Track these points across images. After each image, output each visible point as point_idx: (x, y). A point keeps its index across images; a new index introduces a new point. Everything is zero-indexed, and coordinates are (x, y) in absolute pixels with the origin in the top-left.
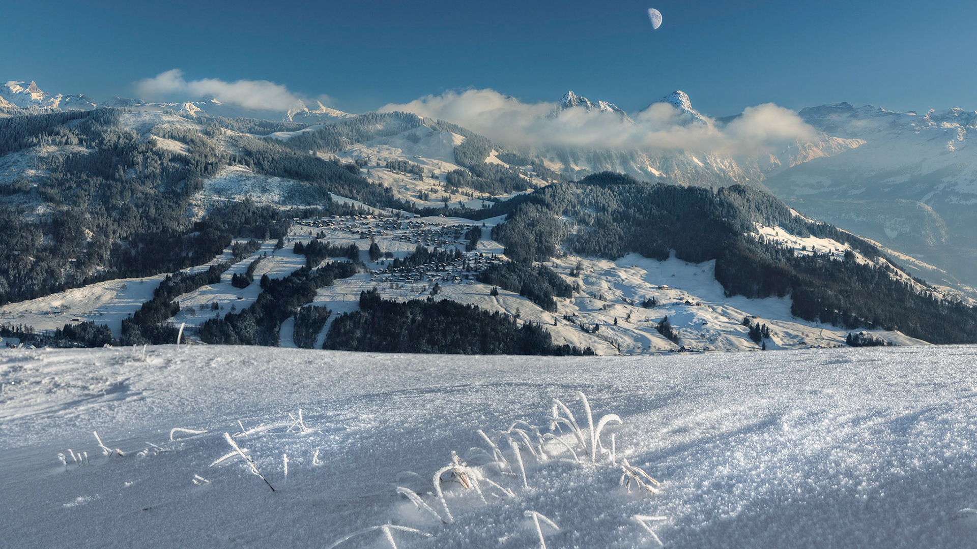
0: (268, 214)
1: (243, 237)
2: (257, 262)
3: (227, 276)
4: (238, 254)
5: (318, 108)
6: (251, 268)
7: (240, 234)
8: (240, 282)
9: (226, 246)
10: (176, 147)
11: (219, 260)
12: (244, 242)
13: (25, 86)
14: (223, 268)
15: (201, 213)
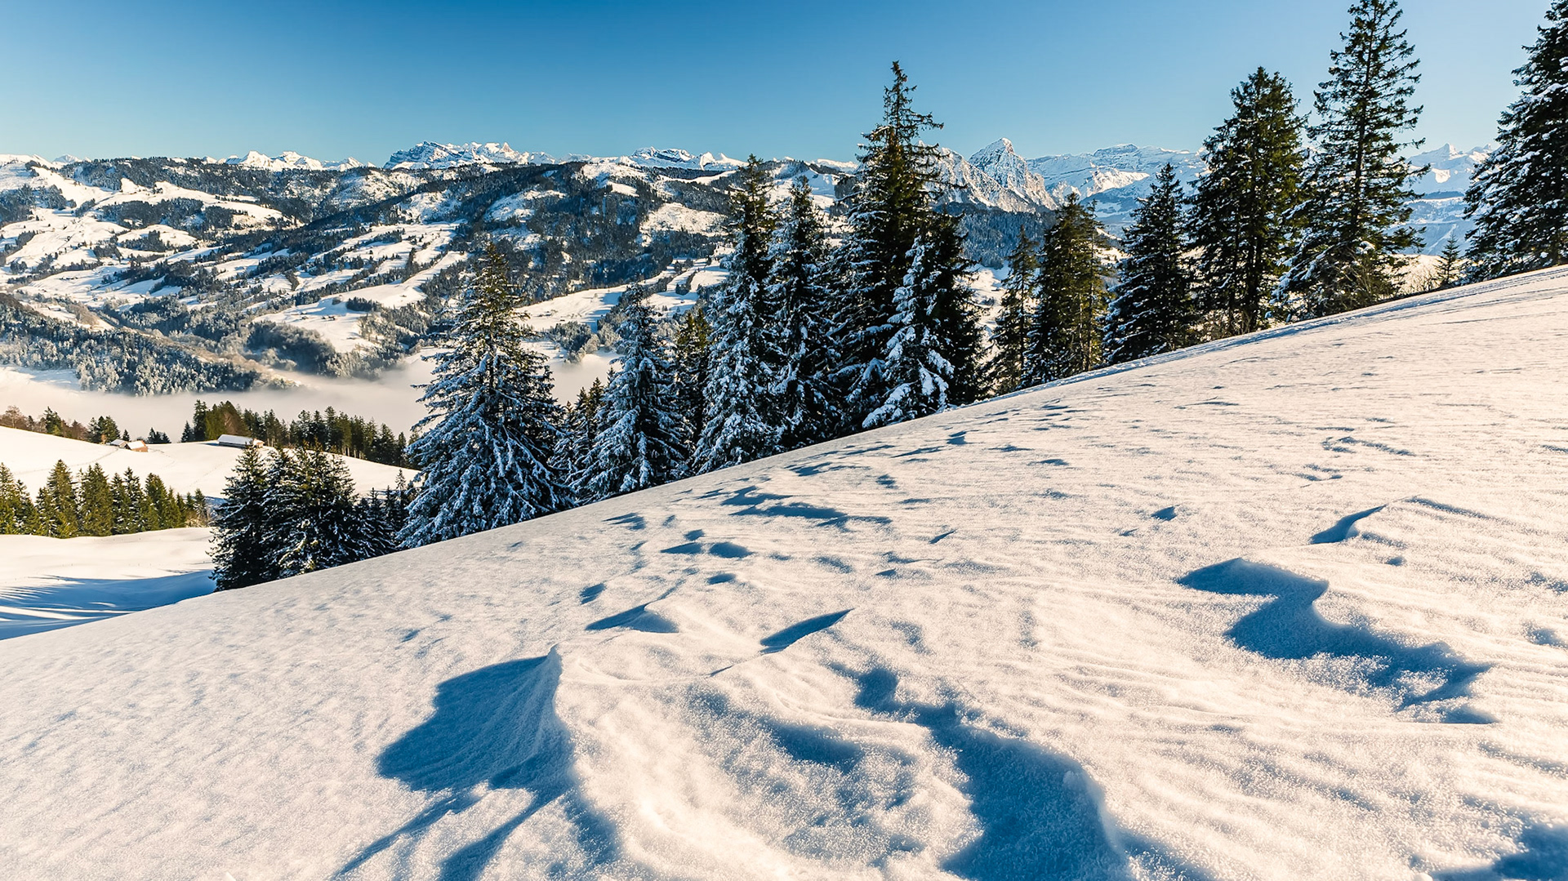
0: (699, 238)
1: (681, 258)
2: (693, 275)
3: (671, 287)
4: (678, 269)
5: (721, 159)
6: (690, 279)
7: (678, 255)
8: (682, 291)
9: (669, 264)
10: (629, 191)
11: (664, 274)
12: (682, 261)
13: (500, 147)
14: (667, 280)
15: (649, 240)
